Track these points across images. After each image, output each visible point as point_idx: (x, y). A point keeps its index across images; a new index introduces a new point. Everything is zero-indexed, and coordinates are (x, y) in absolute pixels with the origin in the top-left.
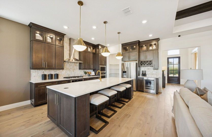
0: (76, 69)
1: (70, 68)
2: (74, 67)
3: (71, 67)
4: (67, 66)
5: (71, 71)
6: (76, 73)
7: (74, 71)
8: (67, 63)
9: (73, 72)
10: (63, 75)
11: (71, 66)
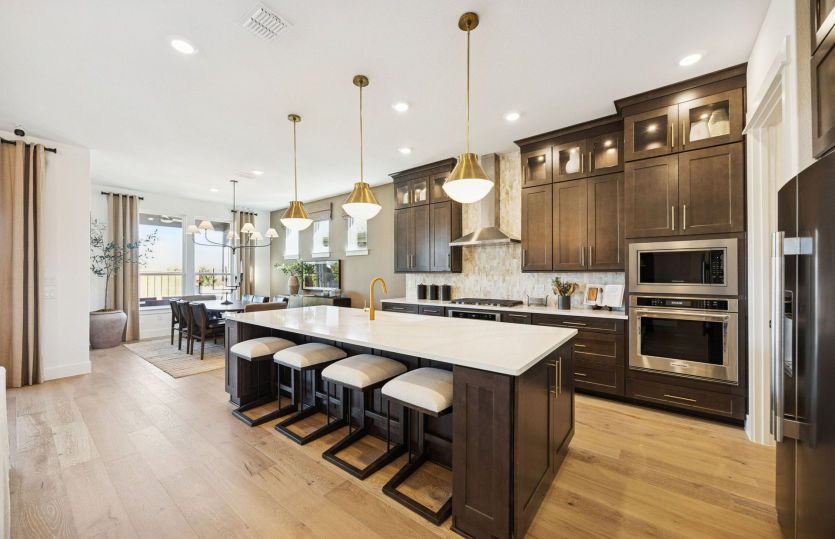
0: (515, 272)
1: (492, 268)
2: (507, 264)
3: (495, 265)
4: (479, 258)
5: (495, 278)
6: (514, 285)
7: (507, 278)
8: (480, 249)
9: (504, 280)
10: (466, 290)
11: (495, 259)
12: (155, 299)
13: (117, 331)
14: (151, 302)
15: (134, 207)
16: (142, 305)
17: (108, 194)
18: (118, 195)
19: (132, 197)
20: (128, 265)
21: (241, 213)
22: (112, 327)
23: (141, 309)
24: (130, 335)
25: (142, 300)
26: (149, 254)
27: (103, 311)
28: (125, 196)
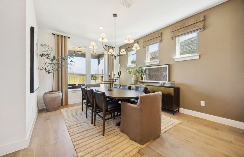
12: (76, 85)
13: (57, 102)
14: (74, 86)
15: (66, 41)
16: (70, 88)
17: (55, 34)
18: (59, 35)
19: (65, 37)
20: (63, 68)
21: (109, 46)
22: (55, 101)
23: (69, 90)
24: (64, 103)
25: (69, 85)
26: (72, 63)
27: (51, 92)
28: (62, 36)
